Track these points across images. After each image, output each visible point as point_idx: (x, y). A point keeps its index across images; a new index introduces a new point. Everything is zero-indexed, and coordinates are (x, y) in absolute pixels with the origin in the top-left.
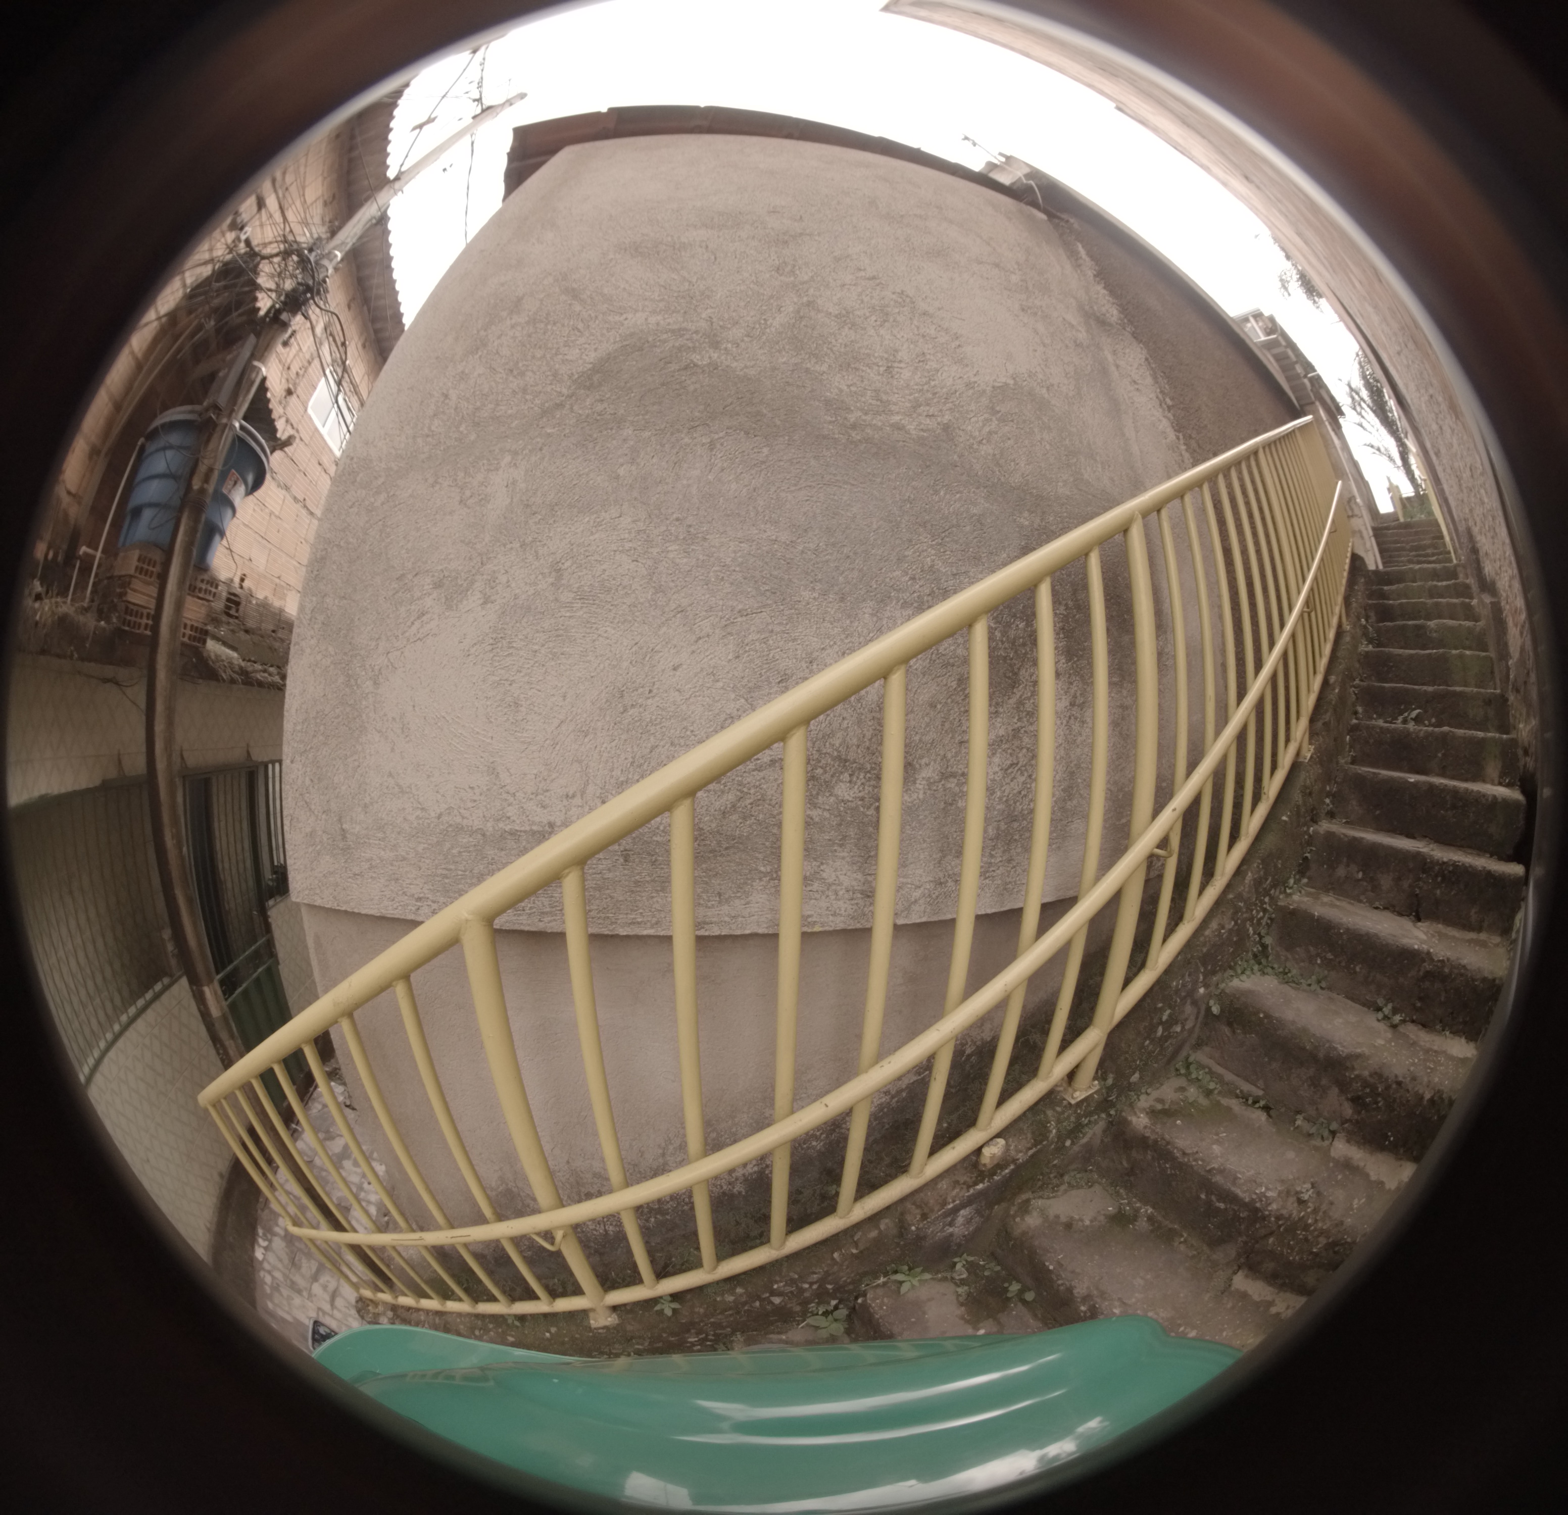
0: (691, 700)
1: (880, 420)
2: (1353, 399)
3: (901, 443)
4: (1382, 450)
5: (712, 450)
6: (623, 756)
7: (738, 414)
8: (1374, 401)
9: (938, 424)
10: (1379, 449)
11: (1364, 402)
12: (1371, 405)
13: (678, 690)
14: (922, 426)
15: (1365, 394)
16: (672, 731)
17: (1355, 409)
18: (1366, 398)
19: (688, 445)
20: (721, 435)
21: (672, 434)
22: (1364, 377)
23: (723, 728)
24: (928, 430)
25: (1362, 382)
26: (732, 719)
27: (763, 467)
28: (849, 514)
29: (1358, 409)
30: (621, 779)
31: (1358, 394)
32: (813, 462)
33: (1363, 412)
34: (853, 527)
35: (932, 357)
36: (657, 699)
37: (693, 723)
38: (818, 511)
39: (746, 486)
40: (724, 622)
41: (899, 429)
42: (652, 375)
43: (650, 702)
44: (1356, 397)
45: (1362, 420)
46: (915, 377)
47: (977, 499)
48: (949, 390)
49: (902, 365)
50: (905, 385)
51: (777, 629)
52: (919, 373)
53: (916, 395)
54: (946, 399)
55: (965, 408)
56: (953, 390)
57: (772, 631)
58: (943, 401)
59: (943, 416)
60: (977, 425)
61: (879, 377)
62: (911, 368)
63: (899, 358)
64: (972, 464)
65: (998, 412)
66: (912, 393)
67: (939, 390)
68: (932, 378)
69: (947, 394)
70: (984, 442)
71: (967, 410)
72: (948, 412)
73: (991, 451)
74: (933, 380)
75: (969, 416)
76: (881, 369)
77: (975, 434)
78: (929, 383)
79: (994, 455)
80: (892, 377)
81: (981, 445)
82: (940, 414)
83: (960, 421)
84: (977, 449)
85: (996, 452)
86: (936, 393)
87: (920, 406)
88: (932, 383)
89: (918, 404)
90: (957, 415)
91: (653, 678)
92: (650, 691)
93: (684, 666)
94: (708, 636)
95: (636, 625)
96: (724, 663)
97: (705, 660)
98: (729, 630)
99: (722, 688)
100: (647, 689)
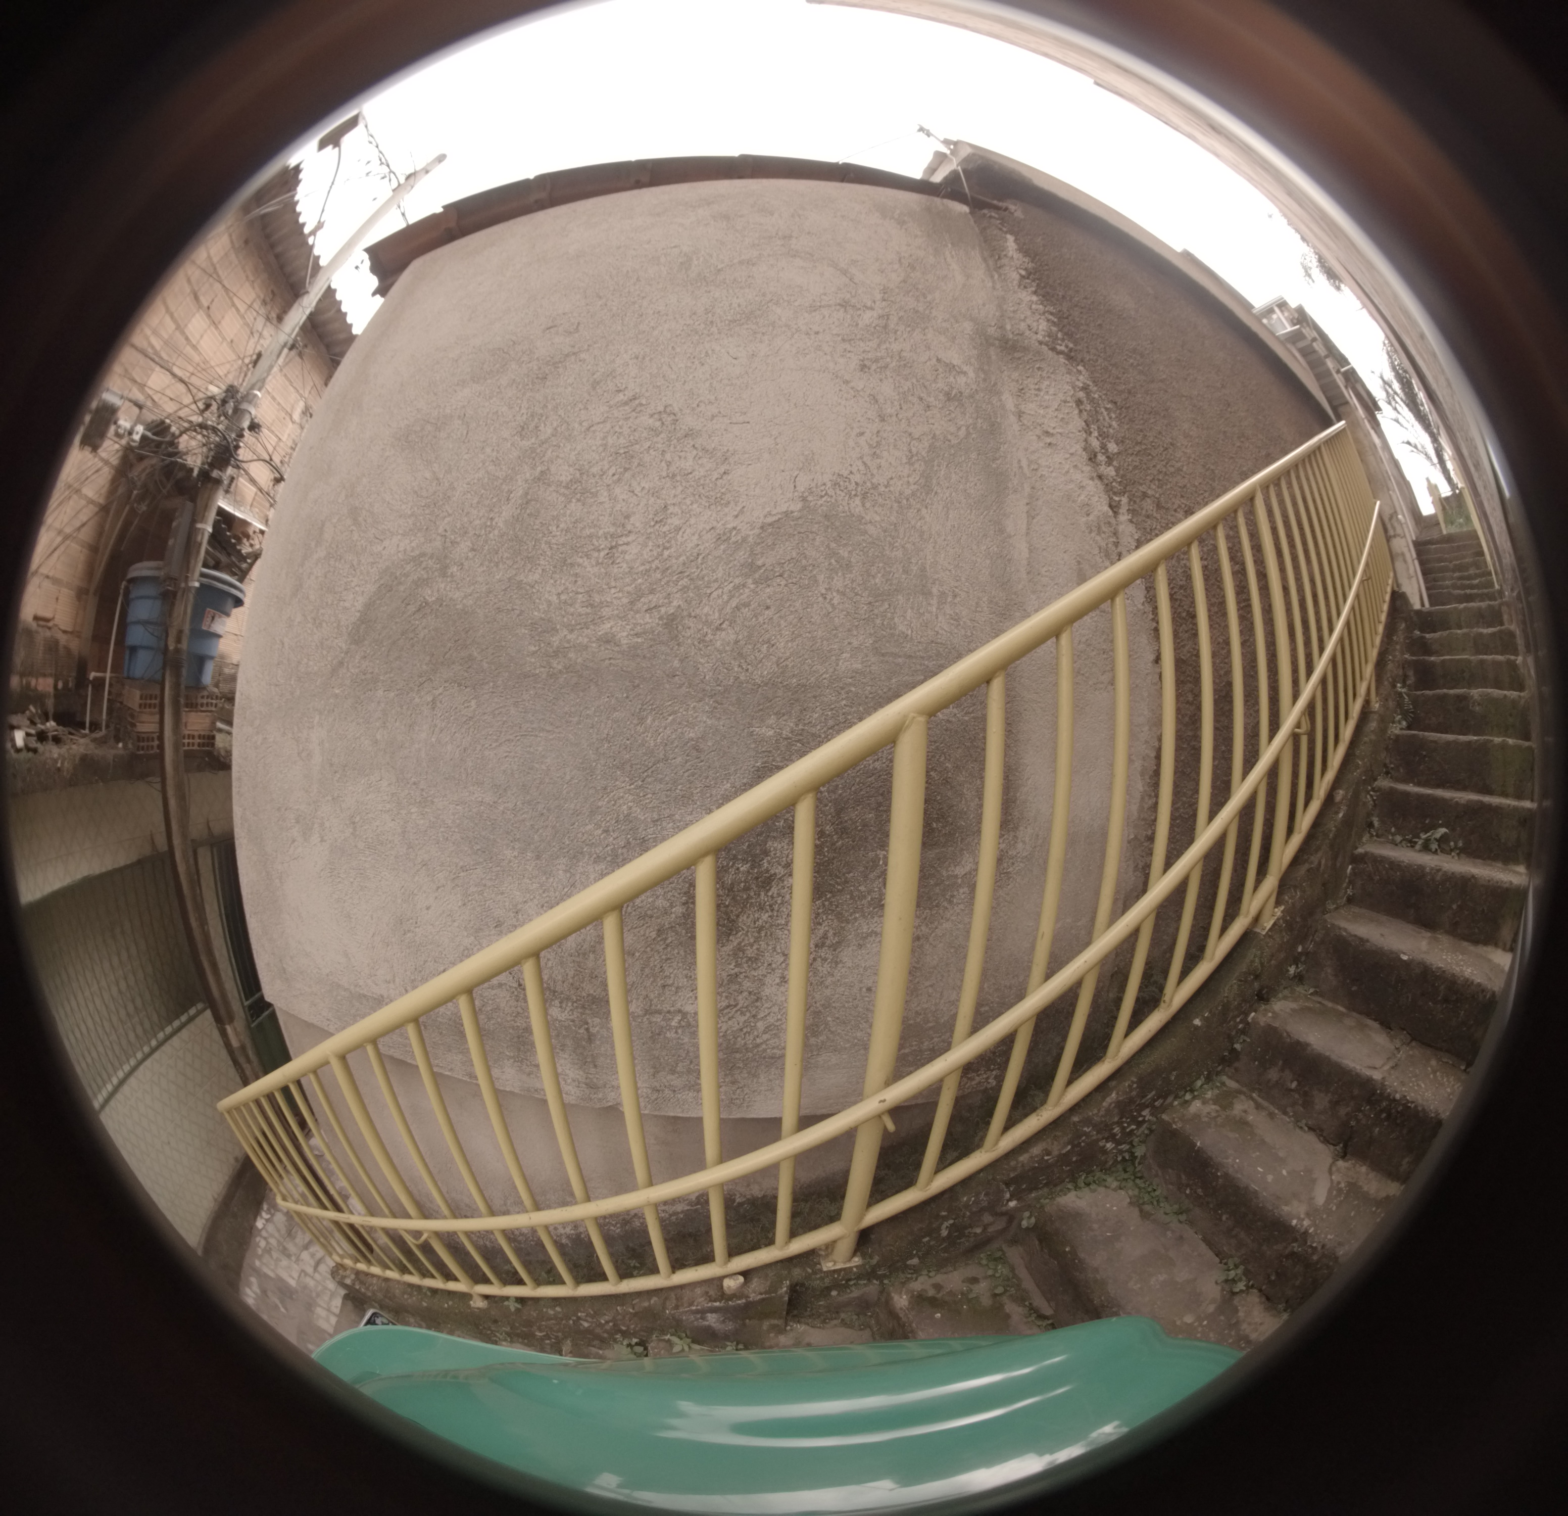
0: (441, 933)
5: (434, 709)
6: (411, 965)
7: (454, 662)
9: (661, 618)
19: (418, 706)
20: (441, 690)
21: (408, 693)
24: (645, 632)
27: (471, 723)
28: (543, 767)
32: (513, 710)
34: (547, 780)
35: (676, 510)
37: (444, 948)
39: (459, 746)
40: (452, 876)
42: (396, 623)
43: (417, 930)
46: (645, 552)
47: (696, 717)
48: (687, 558)
49: (630, 539)
50: (627, 570)
51: (489, 883)
52: (650, 544)
53: (640, 581)
54: (681, 572)
55: (706, 579)
56: (695, 554)
57: (485, 885)
58: (674, 578)
59: (670, 602)
60: (720, 601)
61: (596, 569)
62: (641, 540)
63: (629, 527)
64: (699, 666)
65: (759, 567)
66: (635, 580)
67: (674, 561)
68: (667, 545)
69: (684, 564)
70: (724, 626)
71: (709, 582)
72: (678, 595)
73: (733, 637)
74: (667, 549)
75: (709, 591)
76: (602, 554)
77: (712, 617)
78: (662, 555)
79: (737, 642)
80: (612, 563)
81: (718, 633)
82: (666, 601)
83: (694, 603)
84: (711, 641)
85: (740, 637)
86: (667, 569)
87: (641, 597)
88: (666, 553)
89: (639, 594)
90: (691, 595)
91: (416, 913)
92: (416, 923)
93: (433, 908)
94: (444, 886)
95: (401, 873)
96: (456, 908)
97: (444, 905)
98: (456, 882)
99: (458, 927)
100: (414, 921)
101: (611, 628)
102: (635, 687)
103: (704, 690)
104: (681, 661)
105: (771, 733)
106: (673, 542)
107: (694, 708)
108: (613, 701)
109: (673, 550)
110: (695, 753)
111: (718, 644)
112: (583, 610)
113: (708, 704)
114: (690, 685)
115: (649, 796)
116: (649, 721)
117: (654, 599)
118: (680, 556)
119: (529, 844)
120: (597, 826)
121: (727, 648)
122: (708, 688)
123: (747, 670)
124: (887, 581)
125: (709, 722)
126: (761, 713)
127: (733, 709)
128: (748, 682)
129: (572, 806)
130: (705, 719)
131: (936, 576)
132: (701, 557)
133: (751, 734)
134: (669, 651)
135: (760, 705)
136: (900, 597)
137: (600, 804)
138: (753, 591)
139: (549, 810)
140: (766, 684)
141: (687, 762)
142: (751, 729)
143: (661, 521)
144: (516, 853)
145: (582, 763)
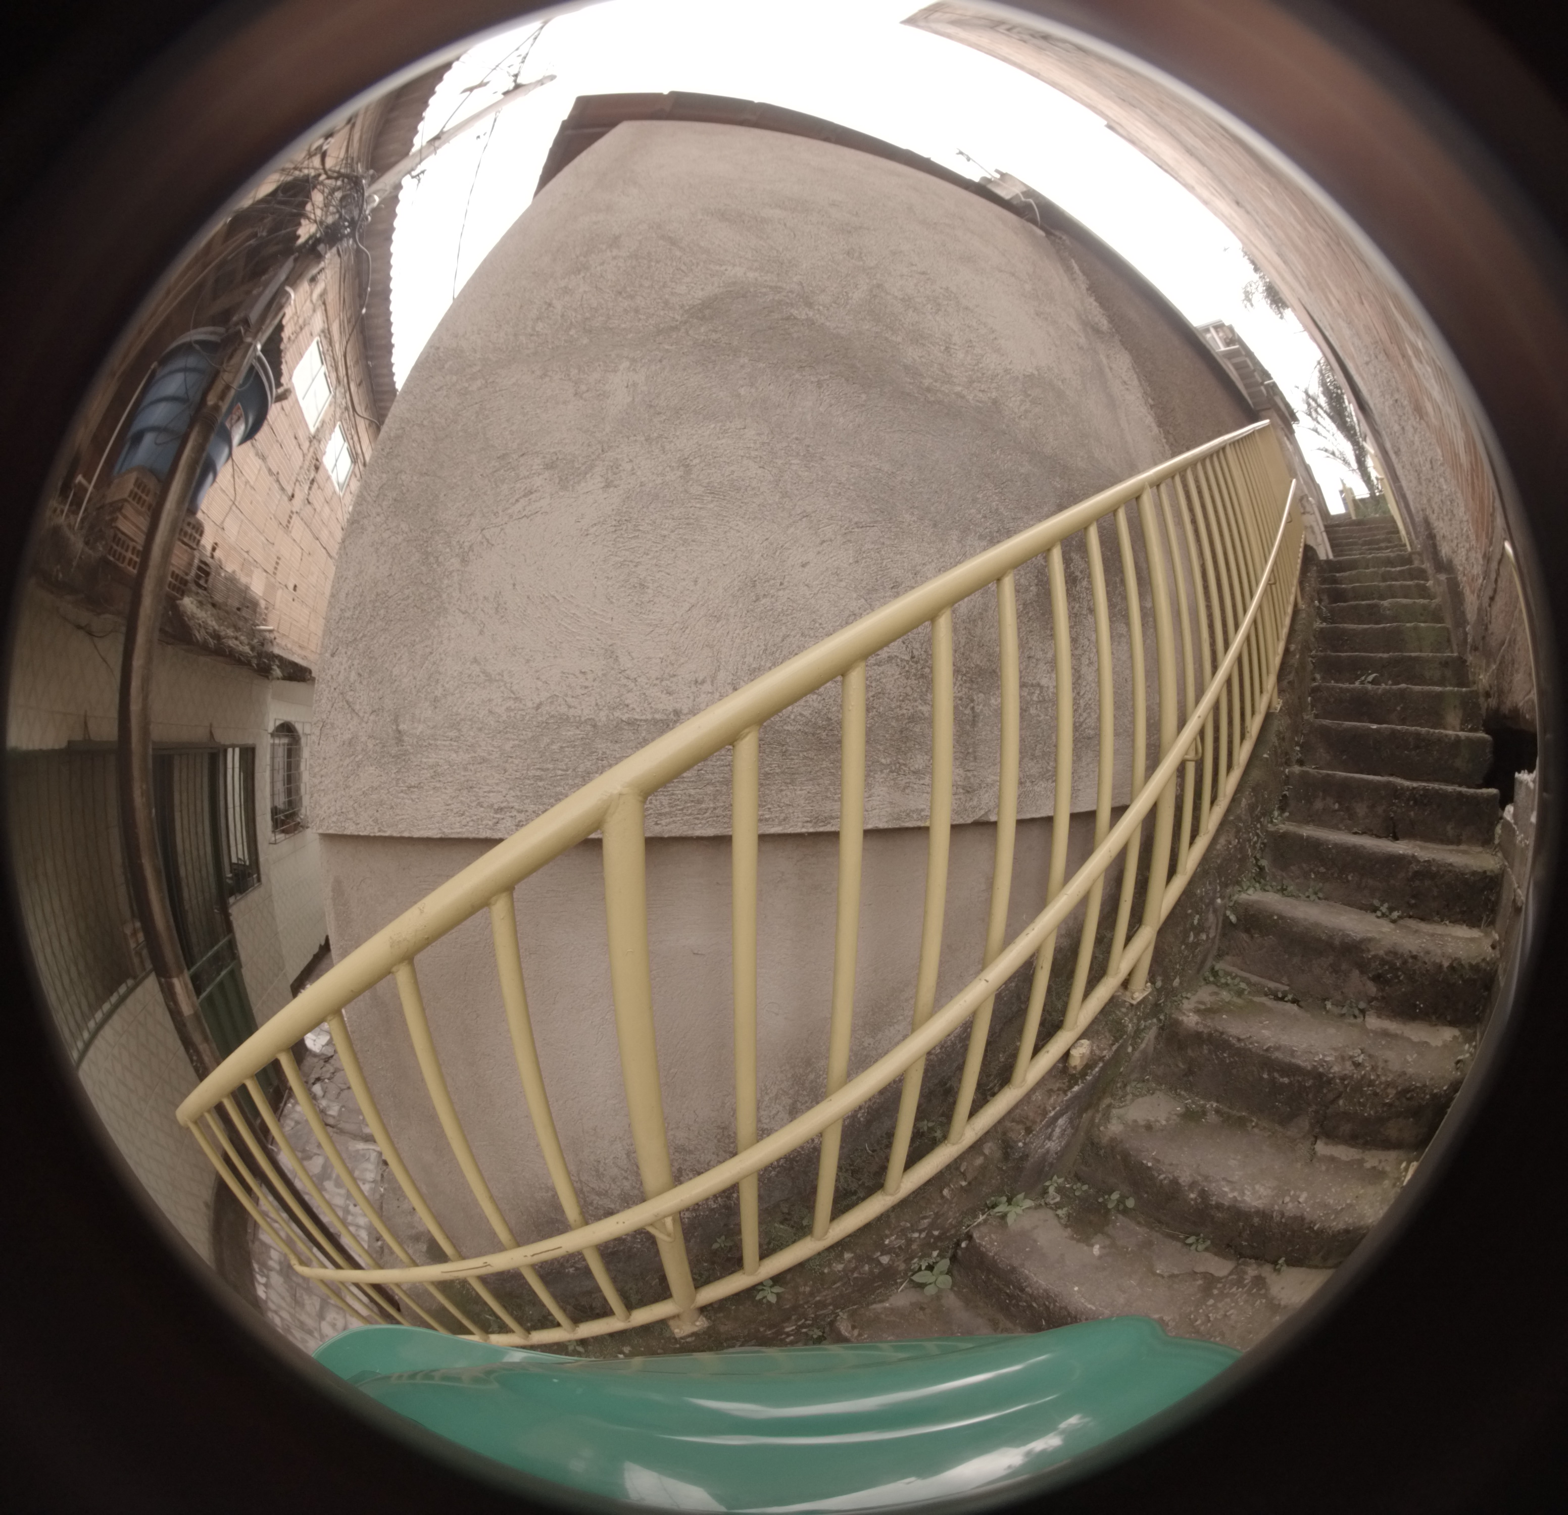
0: (819, 595)
2: (1309, 405)
4: (1337, 453)
6: (755, 643)
8: (1332, 407)
10: (1333, 454)
11: (1321, 408)
12: (1328, 411)
13: (807, 585)
15: (1322, 400)
16: (802, 622)
17: (1310, 415)
18: (1324, 404)
22: (1323, 384)
23: (847, 623)
25: (1321, 389)
26: (854, 617)
27: (864, 409)
29: (1314, 415)
30: (753, 666)
31: (1315, 400)
33: (1319, 419)
36: (787, 591)
37: (821, 616)
39: (851, 421)
40: (843, 531)
41: (962, 398)
43: (781, 593)
44: (1313, 404)
45: (1318, 426)
51: (888, 542)
55: (1006, 388)
57: (883, 544)
64: (1016, 433)
70: (1023, 417)
73: (1028, 425)
77: (1015, 411)
91: (783, 571)
92: (781, 584)
93: (812, 565)
94: (831, 540)
95: (766, 522)
96: (846, 566)
97: (830, 561)
98: (848, 537)
99: (846, 587)
100: (779, 581)
102: (985, 430)
104: (1006, 427)
108: (974, 433)
114: (1015, 442)
119: (926, 514)
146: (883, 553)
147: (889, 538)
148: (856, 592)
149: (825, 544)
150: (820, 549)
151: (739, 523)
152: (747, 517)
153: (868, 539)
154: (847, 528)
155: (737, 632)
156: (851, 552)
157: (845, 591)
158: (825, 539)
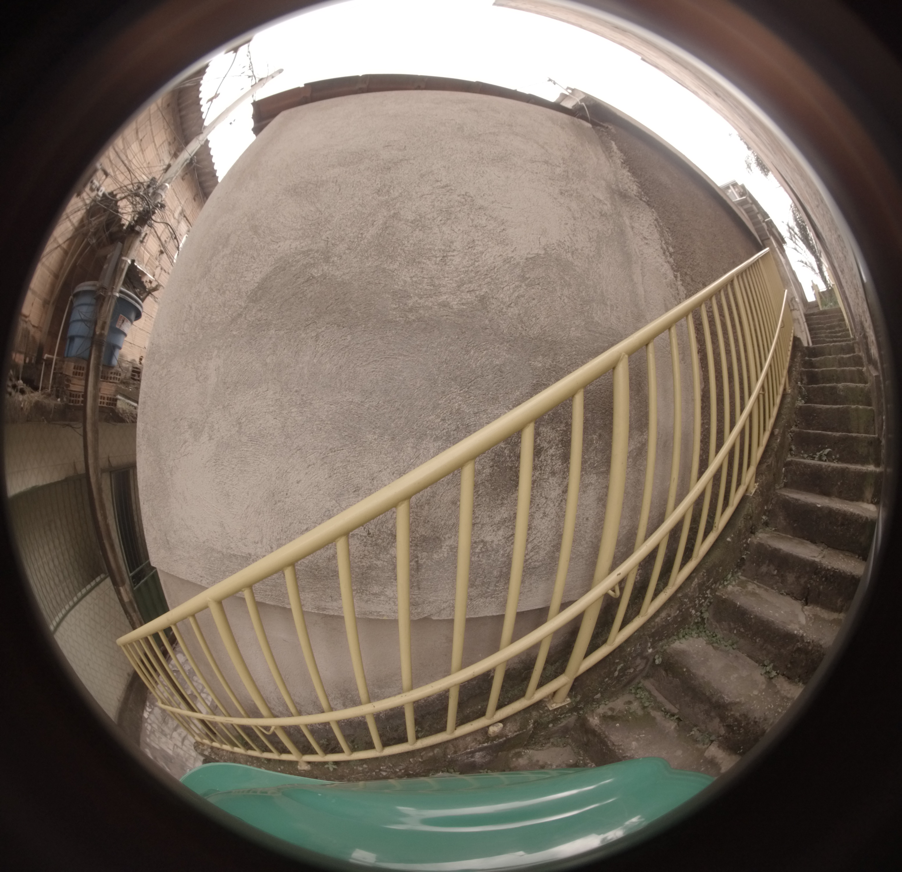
0: (307, 500)
1: (431, 302)
2: (790, 233)
3: (445, 317)
4: (808, 264)
5: (317, 341)
7: (334, 312)
8: (802, 235)
9: (476, 297)
10: (806, 264)
11: (797, 235)
12: (801, 238)
13: (300, 494)
14: (463, 301)
15: (797, 230)
16: (299, 516)
17: (792, 239)
18: (798, 233)
19: (303, 339)
20: (323, 329)
21: (296, 331)
22: (796, 220)
24: (468, 303)
25: (795, 223)
27: (347, 350)
28: (401, 378)
29: (794, 239)
31: (793, 230)
32: (379, 342)
34: (403, 387)
35: (480, 243)
36: (290, 498)
37: (309, 512)
38: (380, 378)
39: (335, 365)
40: (322, 456)
41: (445, 306)
42: (288, 289)
43: (287, 500)
44: (792, 232)
45: (797, 246)
46: (464, 261)
47: (500, 353)
48: (489, 268)
49: (455, 253)
50: (454, 269)
51: (352, 460)
52: (467, 258)
53: (462, 276)
54: (486, 275)
55: (500, 280)
56: (493, 267)
57: (349, 461)
58: (483, 277)
59: (481, 289)
60: (509, 292)
61: (435, 267)
62: (461, 255)
63: (453, 248)
64: (500, 325)
65: (528, 278)
66: (459, 275)
67: (481, 268)
68: (477, 260)
69: (487, 271)
70: (512, 305)
71: (502, 282)
72: (485, 286)
73: (517, 312)
74: (477, 262)
75: (502, 286)
76: (438, 259)
77: (505, 300)
78: (474, 264)
79: (519, 315)
80: (445, 264)
81: (509, 309)
82: (479, 288)
83: (495, 291)
84: (506, 312)
85: (521, 312)
86: (478, 272)
87: (464, 285)
88: (477, 264)
89: (462, 283)
90: (493, 287)
91: (288, 487)
92: (287, 494)
93: (303, 481)
94: (314, 464)
95: (278, 457)
96: (323, 480)
97: (313, 478)
98: (325, 461)
99: (323, 494)
100: (285, 493)
101: (447, 298)
102: (463, 333)
103: (503, 338)
104: (490, 321)
105: (540, 365)
106: (480, 259)
107: (498, 347)
108: (449, 340)
109: (480, 263)
110: (499, 373)
111: (510, 314)
112: (428, 288)
113: (506, 346)
114: (495, 335)
115: (472, 398)
116: (472, 353)
117: (472, 286)
118: (485, 266)
119: (387, 430)
120: (438, 416)
121: (515, 317)
122: (505, 337)
123: (526, 330)
124: (588, 295)
125: (507, 356)
126: (534, 354)
127: (520, 350)
128: (526, 336)
129: (420, 404)
130: (504, 354)
131: (608, 297)
132: (496, 269)
133: (530, 365)
134: (482, 315)
135: (533, 349)
136: (594, 304)
137: (440, 402)
138: (525, 289)
139: (403, 406)
140: (536, 339)
141: (495, 378)
142: (530, 362)
143: (472, 247)
144: (376, 437)
145: (428, 376)
146: (349, 468)
147: (354, 456)
148: (329, 496)
149: (310, 467)
150: (307, 471)
151: (264, 458)
152: (268, 454)
153: (338, 459)
154: (324, 454)
155: (268, 520)
156: (326, 470)
157: (323, 496)
158: (311, 463)
